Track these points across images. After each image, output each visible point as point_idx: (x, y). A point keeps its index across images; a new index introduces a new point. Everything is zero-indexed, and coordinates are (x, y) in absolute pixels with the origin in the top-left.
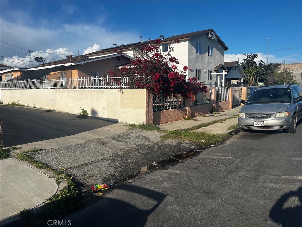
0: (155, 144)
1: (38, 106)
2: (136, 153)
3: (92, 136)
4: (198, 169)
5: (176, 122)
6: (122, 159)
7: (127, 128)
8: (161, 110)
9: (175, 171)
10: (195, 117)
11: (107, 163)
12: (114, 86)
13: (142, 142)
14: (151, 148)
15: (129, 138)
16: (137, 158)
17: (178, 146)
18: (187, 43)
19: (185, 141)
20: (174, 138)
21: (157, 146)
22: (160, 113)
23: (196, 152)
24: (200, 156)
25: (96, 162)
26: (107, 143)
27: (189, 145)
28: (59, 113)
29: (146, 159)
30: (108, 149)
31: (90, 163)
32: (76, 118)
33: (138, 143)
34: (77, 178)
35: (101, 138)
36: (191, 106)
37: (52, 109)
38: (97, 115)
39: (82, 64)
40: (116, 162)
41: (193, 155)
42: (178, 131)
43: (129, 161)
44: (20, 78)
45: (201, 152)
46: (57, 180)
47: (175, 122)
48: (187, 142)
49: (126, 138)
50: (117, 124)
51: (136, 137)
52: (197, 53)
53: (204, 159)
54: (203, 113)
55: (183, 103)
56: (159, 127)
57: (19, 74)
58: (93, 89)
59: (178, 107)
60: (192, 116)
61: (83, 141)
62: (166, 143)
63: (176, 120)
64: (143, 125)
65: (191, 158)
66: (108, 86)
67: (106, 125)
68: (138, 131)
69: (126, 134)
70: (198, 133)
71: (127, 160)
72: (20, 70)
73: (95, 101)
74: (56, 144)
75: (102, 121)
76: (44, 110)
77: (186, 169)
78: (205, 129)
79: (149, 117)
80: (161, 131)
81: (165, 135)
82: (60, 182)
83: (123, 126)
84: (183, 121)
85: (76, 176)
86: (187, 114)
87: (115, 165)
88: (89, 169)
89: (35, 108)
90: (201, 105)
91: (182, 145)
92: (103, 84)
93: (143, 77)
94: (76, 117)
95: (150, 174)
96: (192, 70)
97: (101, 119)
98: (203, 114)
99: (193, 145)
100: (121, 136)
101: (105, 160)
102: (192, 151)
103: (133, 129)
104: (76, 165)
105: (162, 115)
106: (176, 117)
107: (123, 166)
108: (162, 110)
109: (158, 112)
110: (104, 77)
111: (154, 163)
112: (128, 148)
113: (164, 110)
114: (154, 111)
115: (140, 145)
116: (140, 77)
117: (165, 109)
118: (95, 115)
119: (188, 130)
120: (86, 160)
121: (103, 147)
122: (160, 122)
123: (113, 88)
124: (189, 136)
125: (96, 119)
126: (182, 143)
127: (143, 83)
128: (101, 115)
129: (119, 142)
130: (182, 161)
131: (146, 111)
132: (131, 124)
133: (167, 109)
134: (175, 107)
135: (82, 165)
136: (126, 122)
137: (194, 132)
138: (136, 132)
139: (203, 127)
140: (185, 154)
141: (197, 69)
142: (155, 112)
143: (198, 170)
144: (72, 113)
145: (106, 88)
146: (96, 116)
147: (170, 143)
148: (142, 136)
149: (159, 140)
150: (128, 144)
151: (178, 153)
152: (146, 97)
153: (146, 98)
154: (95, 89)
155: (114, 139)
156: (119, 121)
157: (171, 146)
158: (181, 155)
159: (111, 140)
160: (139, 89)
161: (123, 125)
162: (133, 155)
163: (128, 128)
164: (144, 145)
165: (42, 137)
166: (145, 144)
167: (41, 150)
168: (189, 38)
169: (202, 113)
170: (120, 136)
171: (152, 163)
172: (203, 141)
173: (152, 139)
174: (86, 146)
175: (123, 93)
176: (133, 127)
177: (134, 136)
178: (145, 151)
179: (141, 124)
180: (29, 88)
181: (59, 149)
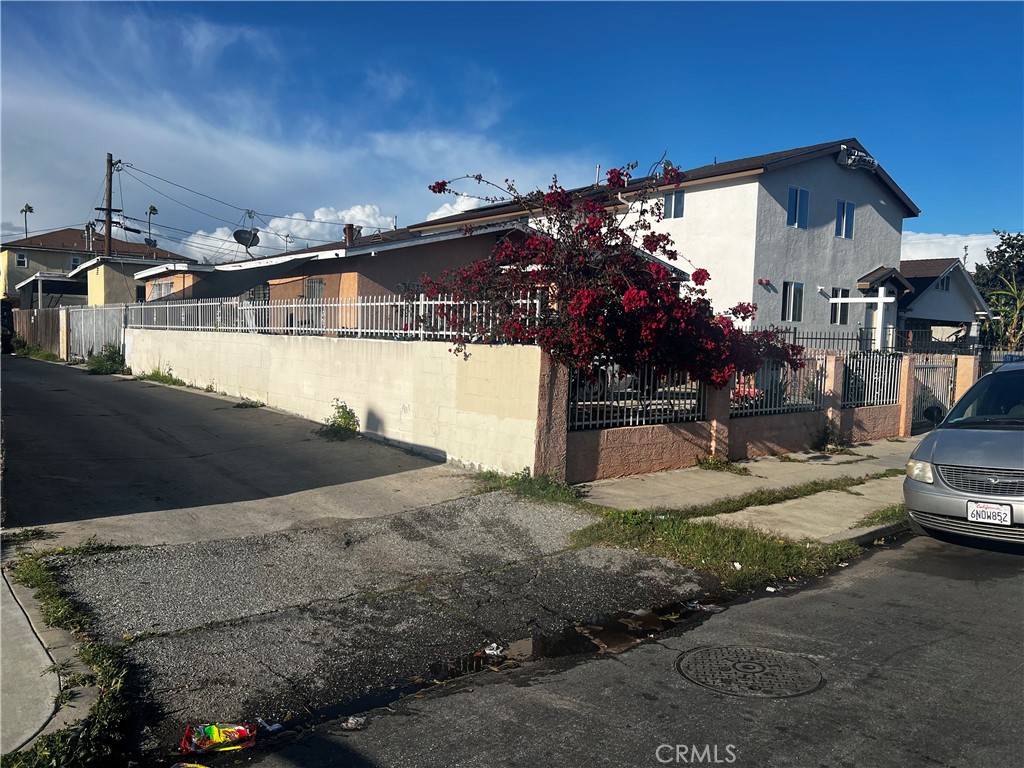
0: (537, 559)
1: (219, 388)
2: (443, 596)
3: (331, 506)
4: (656, 699)
5: (664, 473)
6: (377, 614)
7: (468, 484)
8: (602, 427)
9: (553, 696)
10: (747, 460)
11: (311, 624)
12: (441, 333)
13: (491, 549)
14: (513, 579)
15: (454, 527)
16: (434, 618)
17: (624, 579)
18: (752, 189)
19: (663, 560)
20: (621, 543)
21: (542, 571)
22: (599, 436)
23: (687, 615)
24: (695, 636)
25: (271, 620)
26: (363, 539)
27: (673, 577)
28: (272, 413)
29: (470, 624)
30: (353, 564)
31: (245, 621)
32: (314, 436)
33: (477, 550)
34: (155, 684)
35: (357, 517)
36: (732, 418)
37: (254, 399)
38: (383, 430)
39: (373, 254)
40: (345, 627)
41: (670, 629)
42: (645, 513)
43: (399, 628)
44: (190, 293)
45: (708, 615)
46: (66, 688)
47: (659, 474)
48: (671, 564)
49: (441, 526)
50: (441, 467)
51: (483, 524)
52: (790, 222)
53: (706, 649)
54: (783, 447)
55: (699, 405)
56: (586, 489)
57: (189, 281)
58: (378, 340)
59: (676, 419)
60: (734, 457)
61: (288, 524)
62: (584, 560)
63: (667, 469)
64: (526, 478)
65: (653, 641)
66: (421, 332)
67: (399, 469)
68: (497, 502)
69: (449, 508)
70: (724, 531)
71: (393, 622)
72: (194, 268)
73: (381, 379)
74: (186, 527)
75: (394, 451)
76: (233, 400)
77: (607, 692)
78: (766, 513)
79: (551, 450)
80: (586, 506)
81: (591, 528)
82: (73, 696)
83: (458, 476)
84: (695, 472)
85: (155, 676)
86: (713, 449)
87: (336, 640)
88: (228, 645)
89: (209, 394)
90: (777, 417)
91: (645, 573)
92: (406, 325)
93: (535, 301)
94: (317, 433)
95: (449, 700)
96: (768, 283)
97: (394, 443)
98: (782, 450)
99: (689, 580)
100: (429, 516)
101: (312, 611)
102: (674, 607)
103: (482, 493)
104: (195, 622)
105: (604, 446)
106: (666, 456)
107: (363, 647)
108: (608, 426)
109: (587, 435)
110: (412, 301)
111: (494, 645)
112: (429, 567)
113: (615, 426)
114: (571, 429)
115: (476, 561)
116: (524, 302)
117: (621, 425)
118: (376, 430)
119: (695, 512)
120: (243, 606)
121: (343, 553)
122: (596, 470)
123: (436, 339)
124: (683, 540)
125: (379, 442)
126: (646, 566)
127: (532, 323)
128: (395, 431)
129: (409, 538)
130: (610, 650)
131: (539, 427)
132: (485, 470)
133: (628, 424)
134: (665, 420)
135: (212, 626)
136: (472, 464)
137: (709, 526)
138: (491, 505)
139: (761, 503)
140: (638, 617)
141: (788, 280)
142: (578, 434)
143: (657, 703)
144: (311, 418)
145: (417, 338)
146: (380, 433)
147: (598, 564)
148: (505, 522)
149: (559, 544)
150: (437, 552)
151: (613, 610)
152: (542, 377)
153: (541, 380)
154: (383, 341)
155: (399, 525)
156: (449, 457)
157: (599, 577)
158: (621, 620)
159: (384, 527)
160: (520, 345)
161: (459, 472)
162: (427, 602)
163: (468, 486)
164: (493, 561)
165: (158, 499)
166: (497, 558)
167: (112, 549)
168: (762, 171)
169: (776, 448)
170: (423, 516)
171: (486, 645)
172: (738, 565)
173: (538, 540)
174: (285, 543)
175: (466, 357)
176: (489, 481)
177: (476, 519)
178: (486, 588)
179: (517, 474)
180: (199, 327)
181: (181, 548)
